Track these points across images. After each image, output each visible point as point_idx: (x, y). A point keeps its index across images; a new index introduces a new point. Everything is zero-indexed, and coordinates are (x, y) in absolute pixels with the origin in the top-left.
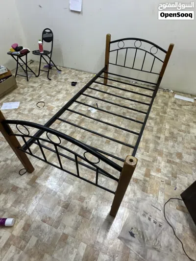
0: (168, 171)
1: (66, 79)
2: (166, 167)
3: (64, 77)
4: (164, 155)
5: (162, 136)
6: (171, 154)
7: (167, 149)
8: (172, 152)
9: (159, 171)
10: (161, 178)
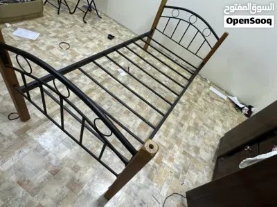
0: (181, 163)
1: (104, 29)
2: (180, 158)
3: (102, 26)
4: (181, 145)
5: (186, 125)
6: (188, 146)
7: (187, 139)
8: (190, 144)
9: (171, 160)
10: (171, 168)
